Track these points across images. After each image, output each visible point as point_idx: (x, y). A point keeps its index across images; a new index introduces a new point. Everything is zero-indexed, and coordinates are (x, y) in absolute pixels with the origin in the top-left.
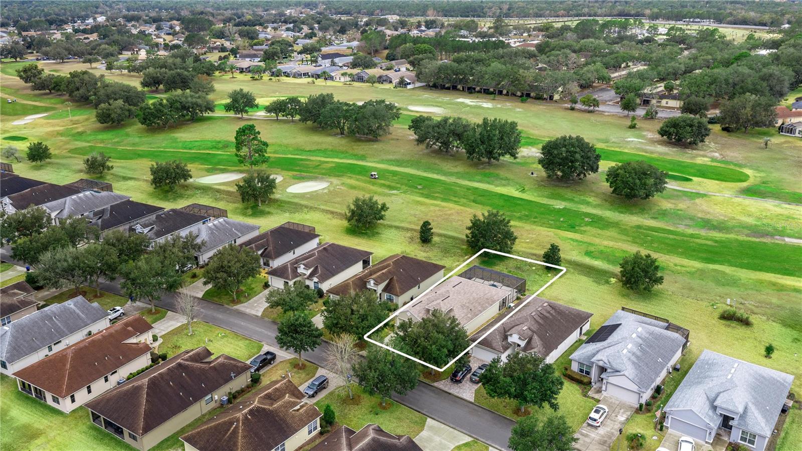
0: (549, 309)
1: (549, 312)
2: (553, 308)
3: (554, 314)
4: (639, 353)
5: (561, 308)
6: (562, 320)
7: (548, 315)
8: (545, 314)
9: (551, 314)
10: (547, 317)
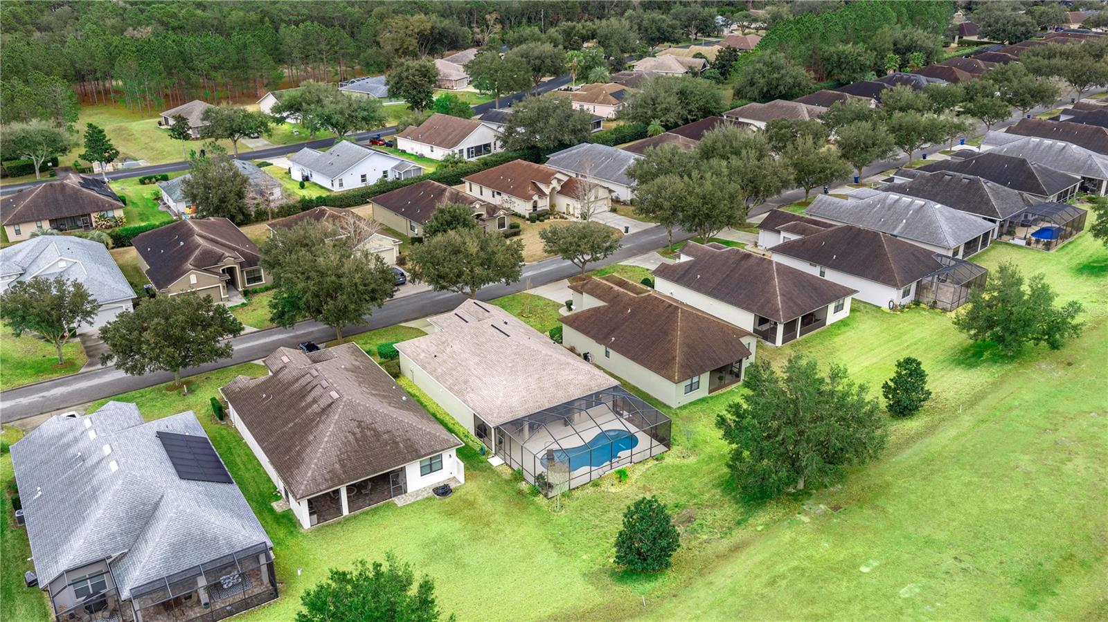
0: (323, 403)
1: (315, 401)
2: (324, 410)
3: (309, 411)
4: (72, 451)
5: (321, 426)
6: (291, 425)
7: (309, 399)
8: (313, 394)
9: (309, 405)
10: (304, 397)
